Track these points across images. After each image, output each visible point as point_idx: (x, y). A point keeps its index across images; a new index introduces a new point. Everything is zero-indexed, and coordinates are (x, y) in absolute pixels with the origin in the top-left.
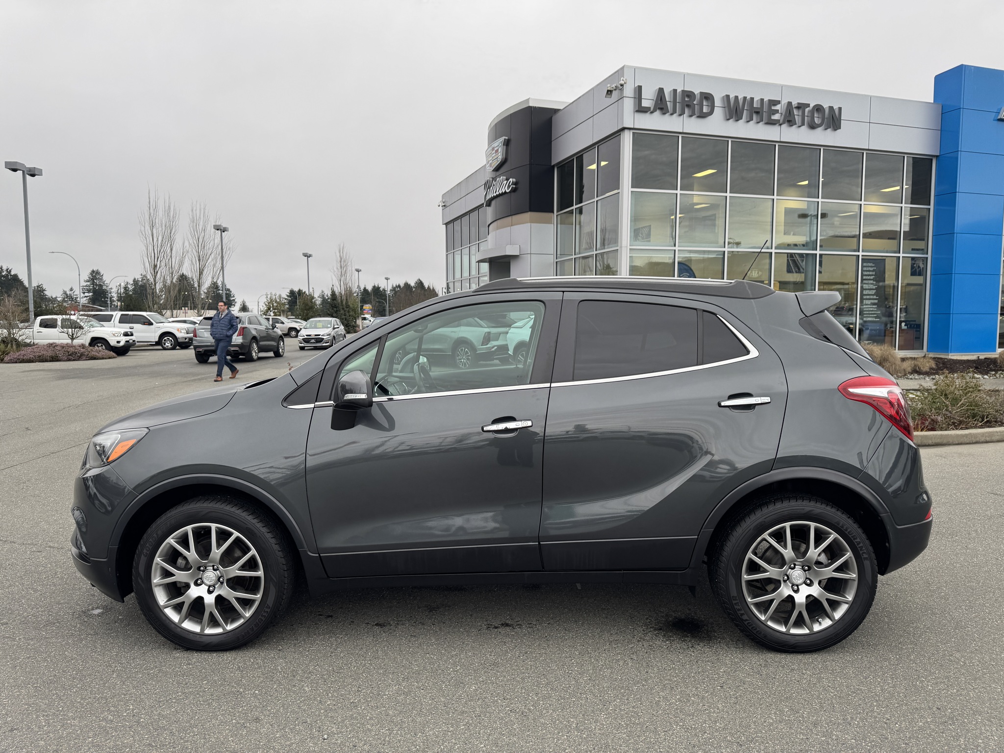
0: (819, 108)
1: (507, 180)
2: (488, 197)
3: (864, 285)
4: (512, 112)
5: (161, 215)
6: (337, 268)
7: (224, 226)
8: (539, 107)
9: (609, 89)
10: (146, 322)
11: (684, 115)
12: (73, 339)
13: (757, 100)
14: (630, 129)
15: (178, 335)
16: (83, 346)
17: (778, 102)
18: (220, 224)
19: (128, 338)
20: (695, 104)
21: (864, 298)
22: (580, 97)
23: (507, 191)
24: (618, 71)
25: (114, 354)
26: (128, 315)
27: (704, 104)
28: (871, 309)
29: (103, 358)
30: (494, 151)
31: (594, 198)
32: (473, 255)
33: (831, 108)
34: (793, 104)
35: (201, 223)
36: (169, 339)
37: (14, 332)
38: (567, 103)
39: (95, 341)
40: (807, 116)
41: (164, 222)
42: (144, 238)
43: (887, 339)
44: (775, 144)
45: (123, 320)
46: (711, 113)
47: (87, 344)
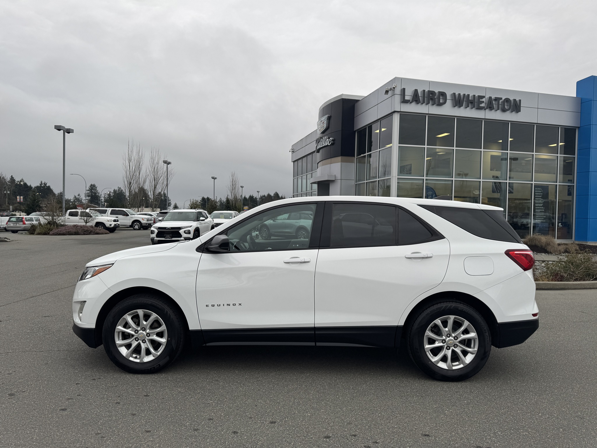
0: (507, 100)
1: (329, 138)
2: (318, 148)
3: (536, 201)
4: (332, 101)
5: (134, 155)
6: (230, 186)
7: (169, 161)
8: (348, 99)
9: (387, 90)
10: (125, 214)
11: (429, 104)
12: (86, 223)
13: (472, 96)
14: (398, 112)
15: (142, 222)
16: (92, 227)
17: (484, 97)
18: (166, 160)
19: (116, 223)
20: (435, 98)
21: (536, 208)
22: (371, 94)
23: (329, 145)
24: (392, 80)
25: (108, 231)
26: (115, 210)
27: (441, 98)
28: (541, 215)
29: (102, 234)
30: (322, 123)
31: (378, 149)
32: (309, 179)
33: (515, 100)
34: (492, 98)
35: (156, 159)
36: (137, 224)
37: (56, 218)
38: (364, 96)
39: (98, 224)
40: (501, 105)
41: (136, 158)
42: (125, 168)
43: (550, 232)
44: (482, 120)
45: (113, 213)
46: (445, 103)
47: (94, 225)
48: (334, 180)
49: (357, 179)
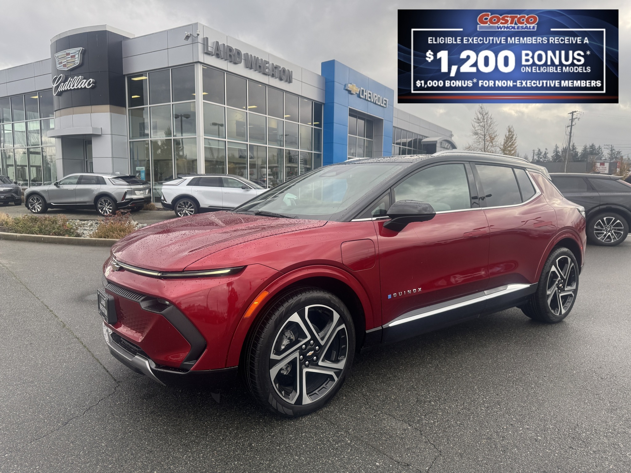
0: (284, 70)
1: (87, 80)
2: (61, 89)
4: (88, 31)
8: (113, 33)
9: (187, 35)
11: (228, 61)
13: (260, 59)
14: (201, 63)
17: (268, 63)
20: (233, 55)
23: (87, 87)
24: (191, 25)
27: (237, 56)
30: (69, 56)
31: (170, 102)
33: (288, 70)
34: (274, 65)
40: (279, 73)
44: (266, 85)
46: (240, 62)
48: (101, 134)
49: (131, 135)
